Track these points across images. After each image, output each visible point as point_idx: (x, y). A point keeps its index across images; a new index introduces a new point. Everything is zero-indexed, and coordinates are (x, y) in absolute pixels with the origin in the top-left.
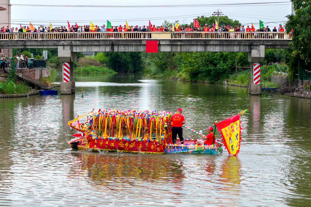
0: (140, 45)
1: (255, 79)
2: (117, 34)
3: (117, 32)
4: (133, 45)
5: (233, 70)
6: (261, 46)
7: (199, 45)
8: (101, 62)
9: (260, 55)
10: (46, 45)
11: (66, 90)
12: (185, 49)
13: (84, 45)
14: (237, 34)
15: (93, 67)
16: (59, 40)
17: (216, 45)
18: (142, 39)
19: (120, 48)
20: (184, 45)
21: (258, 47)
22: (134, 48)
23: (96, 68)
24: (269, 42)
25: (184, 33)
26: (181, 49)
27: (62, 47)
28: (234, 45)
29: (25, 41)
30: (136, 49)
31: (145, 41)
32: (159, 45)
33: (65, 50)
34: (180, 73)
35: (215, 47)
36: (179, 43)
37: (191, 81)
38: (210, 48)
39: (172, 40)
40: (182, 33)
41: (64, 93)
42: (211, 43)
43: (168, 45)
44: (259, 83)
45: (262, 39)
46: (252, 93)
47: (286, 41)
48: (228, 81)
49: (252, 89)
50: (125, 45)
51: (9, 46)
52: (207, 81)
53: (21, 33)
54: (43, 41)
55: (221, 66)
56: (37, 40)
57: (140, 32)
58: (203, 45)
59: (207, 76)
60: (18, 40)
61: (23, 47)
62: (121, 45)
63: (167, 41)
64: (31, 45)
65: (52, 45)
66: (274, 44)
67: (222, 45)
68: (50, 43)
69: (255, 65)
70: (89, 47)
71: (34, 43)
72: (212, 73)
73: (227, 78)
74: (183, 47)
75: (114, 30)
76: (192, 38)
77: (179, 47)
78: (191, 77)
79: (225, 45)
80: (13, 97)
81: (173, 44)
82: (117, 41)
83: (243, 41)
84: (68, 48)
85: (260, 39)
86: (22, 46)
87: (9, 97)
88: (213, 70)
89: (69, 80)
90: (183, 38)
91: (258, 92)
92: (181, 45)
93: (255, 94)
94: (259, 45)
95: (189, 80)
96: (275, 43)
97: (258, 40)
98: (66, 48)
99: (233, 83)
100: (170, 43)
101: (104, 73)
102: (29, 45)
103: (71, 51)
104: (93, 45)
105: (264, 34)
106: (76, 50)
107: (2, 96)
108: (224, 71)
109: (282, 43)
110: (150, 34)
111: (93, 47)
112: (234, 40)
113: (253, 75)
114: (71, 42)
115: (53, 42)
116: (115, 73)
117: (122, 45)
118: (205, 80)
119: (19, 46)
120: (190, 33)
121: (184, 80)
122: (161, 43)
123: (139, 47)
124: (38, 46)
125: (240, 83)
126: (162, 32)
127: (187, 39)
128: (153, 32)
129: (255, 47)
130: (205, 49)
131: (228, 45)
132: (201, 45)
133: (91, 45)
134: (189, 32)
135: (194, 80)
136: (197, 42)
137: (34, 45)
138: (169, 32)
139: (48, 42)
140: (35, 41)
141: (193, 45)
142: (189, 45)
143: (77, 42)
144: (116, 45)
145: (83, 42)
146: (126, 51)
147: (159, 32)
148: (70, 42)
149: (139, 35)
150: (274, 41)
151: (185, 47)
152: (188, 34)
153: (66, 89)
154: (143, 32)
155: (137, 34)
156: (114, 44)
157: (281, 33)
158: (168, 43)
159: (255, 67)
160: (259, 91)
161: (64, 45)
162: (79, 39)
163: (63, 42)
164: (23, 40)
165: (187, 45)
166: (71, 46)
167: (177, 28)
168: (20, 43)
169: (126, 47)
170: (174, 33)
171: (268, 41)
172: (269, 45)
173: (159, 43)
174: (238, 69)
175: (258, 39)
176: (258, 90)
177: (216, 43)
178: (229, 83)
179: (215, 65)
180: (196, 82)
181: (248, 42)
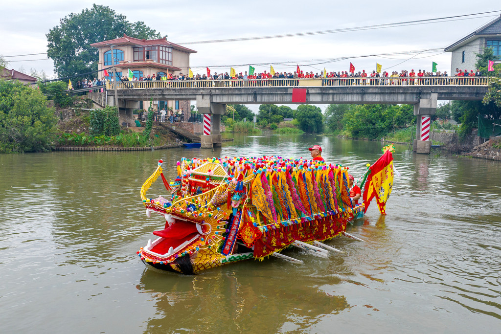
0: (286, 94)
1: (423, 135)
2: (260, 81)
3: (260, 80)
4: (278, 94)
5: (390, 128)
6: (432, 94)
7: (354, 93)
8: (295, 125)
9: (431, 105)
10: (184, 95)
11: (206, 144)
12: (338, 99)
13: (224, 94)
14: (403, 80)
15: (288, 128)
16: (198, 89)
17: (375, 93)
18: (288, 86)
19: (263, 98)
20: (337, 94)
21: (428, 96)
22: (279, 98)
23: (290, 129)
24: (444, 89)
25: (337, 80)
26: (333, 98)
27: (201, 96)
28: (398, 93)
29: (163, 90)
30: (281, 98)
31: (292, 89)
32: (308, 94)
33: (203, 100)
34: (345, 132)
35: (374, 96)
36: (331, 92)
37: (353, 138)
38: (369, 97)
39: (323, 87)
40: (335, 80)
41: (204, 147)
42: (370, 91)
43: (318, 93)
44: (427, 140)
45: (435, 85)
46: (418, 152)
47: (466, 88)
48: (385, 139)
49: (418, 147)
50: (269, 94)
51: (146, 95)
52: (366, 138)
53: (159, 81)
54: (180, 89)
55: (380, 125)
56: (175, 89)
57: (287, 79)
58: (360, 93)
59: (366, 134)
60: (155, 89)
61: (161, 97)
62: (264, 94)
63: (318, 89)
64: (169, 95)
65: (190, 95)
66: (449, 91)
67: (383, 93)
68: (189, 92)
69: (423, 118)
70: (230, 96)
71: (172, 92)
72: (371, 131)
73: (385, 136)
74: (335, 96)
75: (257, 78)
76: (347, 85)
77: (331, 97)
78: (353, 135)
79: (387, 93)
80: (131, 151)
81: (324, 92)
82: (260, 89)
83: (410, 89)
84: (207, 98)
85: (432, 85)
86: (159, 95)
87: (126, 151)
88: (372, 128)
89: (209, 133)
90: (336, 85)
91: (427, 151)
92: (333, 94)
93: (422, 152)
94: (430, 94)
95: (351, 137)
96: (451, 90)
97: (429, 87)
98: (205, 97)
99: (390, 140)
100: (320, 92)
101: (295, 132)
102: (167, 95)
103: (210, 101)
104: (234, 94)
105: (438, 80)
106: (216, 100)
107: (117, 150)
108: (382, 129)
109: (461, 91)
110: (298, 81)
111: (234, 97)
112: (399, 87)
113: (421, 130)
114: (211, 91)
115: (191, 91)
116: (304, 132)
117: (266, 94)
118: (364, 137)
119: (156, 95)
120: (345, 80)
121: (348, 138)
122: (310, 92)
123: (285, 97)
124: (176, 95)
125: (397, 140)
126: (311, 79)
127: (341, 86)
128: (301, 79)
129: (425, 96)
130: (362, 98)
131: (391, 93)
132: (357, 93)
133: (232, 95)
134: (344, 78)
135: (355, 137)
136: (353, 90)
137: (172, 95)
138: (319, 79)
139: (186, 91)
140: (173, 90)
141: (348, 93)
142: (344, 94)
143: (217, 91)
144: (259, 94)
145: (223, 91)
146: (270, 101)
147: (308, 79)
148: (209, 91)
149: (285, 83)
150: (450, 88)
151: (338, 96)
152: (342, 80)
153: (206, 142)
154: (289, 79)
155: (282, 81)
156: (257, 93)
157: (460, 78)
158: (318, 92)
159: (423, 121)
160: (427, 149)
161: (203, 95)
162: (219, 87)
163: (201, 91)
164: (160, 89)
165: (341, 93)
166: (211, 95)
167: (329, 74)
168: (158, 92)
169: (271, 97)
170: (325, 80)
171: (442, 88)
172: (443, 93)
173: (308, 91)
174: (395, 128)
175: (429, 85)
176: (426, 147)
177: (376, 91)
178: (386, 140)
179: (374, 124)
180: (357, 139)
181: (416, 89)
